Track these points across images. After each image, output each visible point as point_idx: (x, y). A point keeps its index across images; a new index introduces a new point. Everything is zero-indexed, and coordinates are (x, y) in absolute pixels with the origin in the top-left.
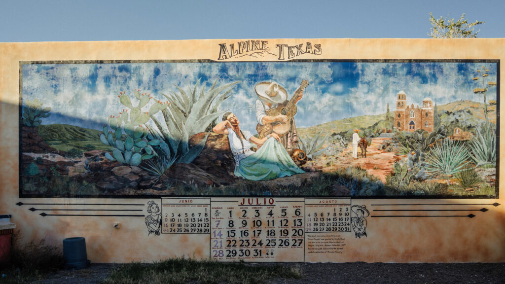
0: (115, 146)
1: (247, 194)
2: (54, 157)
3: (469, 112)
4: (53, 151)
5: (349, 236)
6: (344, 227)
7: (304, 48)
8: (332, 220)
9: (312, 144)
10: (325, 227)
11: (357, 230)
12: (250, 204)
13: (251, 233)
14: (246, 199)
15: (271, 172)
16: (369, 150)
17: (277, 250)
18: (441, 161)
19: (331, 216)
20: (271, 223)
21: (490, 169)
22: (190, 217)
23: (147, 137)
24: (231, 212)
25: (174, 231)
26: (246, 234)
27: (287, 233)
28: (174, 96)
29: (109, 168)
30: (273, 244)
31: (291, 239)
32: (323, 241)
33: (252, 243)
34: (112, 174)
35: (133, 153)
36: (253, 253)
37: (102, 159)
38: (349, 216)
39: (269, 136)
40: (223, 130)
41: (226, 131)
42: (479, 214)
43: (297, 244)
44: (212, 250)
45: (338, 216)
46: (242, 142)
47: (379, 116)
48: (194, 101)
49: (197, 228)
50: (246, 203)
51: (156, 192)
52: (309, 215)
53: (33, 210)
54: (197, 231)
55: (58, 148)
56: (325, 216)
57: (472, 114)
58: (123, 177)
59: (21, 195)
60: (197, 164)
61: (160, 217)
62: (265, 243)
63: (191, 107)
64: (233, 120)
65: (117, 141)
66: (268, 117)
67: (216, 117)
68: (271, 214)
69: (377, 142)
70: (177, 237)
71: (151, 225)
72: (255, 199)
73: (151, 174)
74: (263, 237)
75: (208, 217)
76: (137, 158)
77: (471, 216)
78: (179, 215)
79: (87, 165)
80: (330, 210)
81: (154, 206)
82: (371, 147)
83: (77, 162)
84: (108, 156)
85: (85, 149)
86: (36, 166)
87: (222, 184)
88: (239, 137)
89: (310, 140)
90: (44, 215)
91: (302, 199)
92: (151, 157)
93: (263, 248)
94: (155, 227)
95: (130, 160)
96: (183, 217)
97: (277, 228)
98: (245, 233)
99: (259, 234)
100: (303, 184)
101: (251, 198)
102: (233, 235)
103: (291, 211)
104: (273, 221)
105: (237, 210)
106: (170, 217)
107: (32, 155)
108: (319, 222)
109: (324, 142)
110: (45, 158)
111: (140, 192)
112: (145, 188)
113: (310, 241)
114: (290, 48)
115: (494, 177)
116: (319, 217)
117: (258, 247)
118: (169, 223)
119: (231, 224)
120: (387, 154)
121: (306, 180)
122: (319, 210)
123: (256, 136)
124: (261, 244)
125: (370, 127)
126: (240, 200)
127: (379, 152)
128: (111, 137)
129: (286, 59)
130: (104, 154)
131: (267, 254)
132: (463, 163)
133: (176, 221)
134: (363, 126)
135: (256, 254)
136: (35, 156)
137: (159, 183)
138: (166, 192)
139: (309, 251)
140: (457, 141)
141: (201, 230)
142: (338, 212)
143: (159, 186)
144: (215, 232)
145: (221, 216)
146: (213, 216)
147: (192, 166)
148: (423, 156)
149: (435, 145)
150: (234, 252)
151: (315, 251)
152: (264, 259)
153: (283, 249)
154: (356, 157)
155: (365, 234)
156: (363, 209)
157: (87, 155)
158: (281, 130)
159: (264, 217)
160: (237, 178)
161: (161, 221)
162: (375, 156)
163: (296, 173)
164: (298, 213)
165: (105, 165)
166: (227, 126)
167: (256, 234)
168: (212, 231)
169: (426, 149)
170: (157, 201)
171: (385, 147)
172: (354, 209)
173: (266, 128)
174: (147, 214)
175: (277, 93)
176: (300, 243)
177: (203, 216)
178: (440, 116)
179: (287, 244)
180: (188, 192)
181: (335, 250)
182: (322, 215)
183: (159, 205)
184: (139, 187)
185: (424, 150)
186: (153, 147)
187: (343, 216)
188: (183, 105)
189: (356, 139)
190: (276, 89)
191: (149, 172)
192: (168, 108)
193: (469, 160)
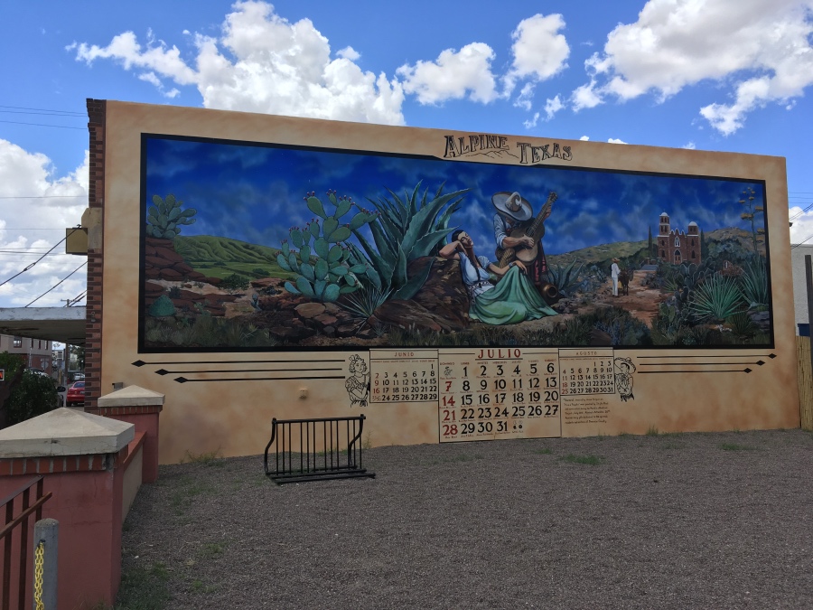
0: (300, 272)
1: (486, 343)
2: (201, 287)
3: (737, 242)
4: (200, 279)
5: (613, 399)
6: (607, 387)
7: (550, 150)
8: (592, 377)
9: (564, 276)
10: (584, 387)
11: (622, 390)
12: (491, 358)
13: (493, 399)
14: (485, 350)
15: (516, 313)
16: (631, 285)
17: (527, 422)
18: (711, 301)
19: (591, 373)
20: (518, 384)
21: (762, 313)
22: (410, 376)
23: (348, 261)
24: (465, 369)
25: (388, 398)
26: (486, 400)
27: (539, 397)
28: (386, 204)
29: (291, 305)
30: (522, 413)
31: (543, 405)
32: (582, 407)
33: (494, 412)
34: (296, 314)
35: (329, 283)
36: (496, 426)
37: (280, 292)
38: (612, 373)
39: (511, 264)
40: (453, 253)
41: (457, 256)
42: (755, 368)
43: (552, 411)
44: (442, 425)
45: (599, 373)
46: (477, 271)
47: (640, 243)
48: (413, 212)
49: (420, 393)
50: (486, 356)
51: (361, 342)
52: (565, 372)
53: (162, 372)
54: (420, 397)
55: (208, 273)
56: (584, 373)
57: (740, 244)
58: (312, 318)
59: (142, 349)
60: (419, 301)
61: (367, 378)
62: (511, 411)
63: (410, 220)
64: (465, 241)
65: (303, 266)
66: (510, 239)
67: (443, 235)
68: (517, 371)
69: (640, 275)
70: (392, 408)
71: (355, 391)
72: (496, 350)
73: (354, 315)
74: (509, 404)
75: (436, 376)
76: (333, 291)
77: (748, 371)
78: (396, 375)
79: (256, 301)
80: (589, 364)
81: (359, 362)
82: (633, 282)
83: (239, 296)
84: (289, 286)
85: (253, 275)
86: (170, 300)
87: (453, 329)
88: (473, 263)
89: (563, 271)
90: (181, 380)
91: (556, 350)
92: (355, 289)
93: (509, 420)
94: (360, 394)
95: (323, 294)
96: (401, 378)
97: (526, 390)
98: (484, 399)
99: (503, 398)
100: (556, 329)
101: (491, 349)
102: (469, 401)
103: (542, 367)
104: (520, 380)
105: (474, 366)
106: (382, 378)
107: (163, 283)
108: (576, 381)
109: (578, 275)
110: (185, 289)
111: (339, 341)
112: (345, 335)
113: (567, 407)
114: (533, 149)
115: (768, 322)
116: (576, 373)
117: (503, 418)
118: (381, 387)
119: (466, 385)
120: (651, 292)
121: (558, 324)
122: (577, 365)
123: (495, 264)
124: (505, 413)
125: (630, 257)
126: (477, 351)
127: (642, 288)
128: (293, 260)
129: (530, 164)
130: (282, 284)
131: (515, 427)
132: (735, 305)
133: (392, 383)
134: (623, 254)
135: (500, 428)
136: (169, 285)
137: (364, 328)
138: (376, 341)
139: (567, 421)
140: (727, 277)
141: (426, 397)
142: (599, 368)
143: (365, 332)
144: (444, 398)
145: (452, 374)
146: (442, 375)
147: (412, 304)
148: (692, 294)
149: (704, 282)
150: (471, 426)
151: (574, 420)
152: (511, 435)
153: (535, 420)
154: (616, 295)
155: (632, 396)
156: (628, 363)
157: (255, 285)
158: (527, 256)
159: (509, 376)
160: (473, 321)
161: (369, 384)
162: (639, 293)
163: (547, 315)
164: (551, 369)
165: (284, 301)
166: (458, 249)
167: (500, 400)
168: (441, 397)
169: (695, 287)
170: (363, 355)
171: (650, 283)
172: (618, 363)
173: (508, 253)
174: (348, 374)
175: (520, 207)
176: (555, 410)
177: (428, 377)
178: (707, 245)
179: (539, 412)
180: (407, 340)
181: (597, 419)
182: (580, 371)
183: (367, 361)
184: (337, 335)
185: (692, 288)
186: (356, 274)
187: (605, 372)
188: (398, 216)
189: (616, 271)
190: (518, 202)
191: (351, 311)
192: (377, 220)
193: (740, 300)
